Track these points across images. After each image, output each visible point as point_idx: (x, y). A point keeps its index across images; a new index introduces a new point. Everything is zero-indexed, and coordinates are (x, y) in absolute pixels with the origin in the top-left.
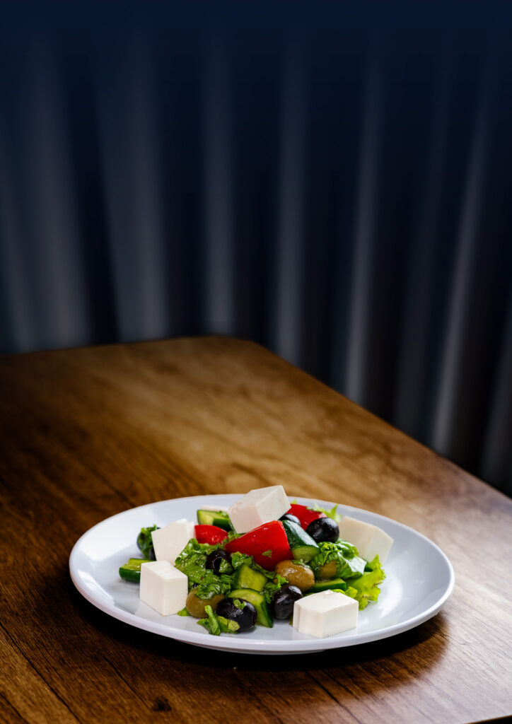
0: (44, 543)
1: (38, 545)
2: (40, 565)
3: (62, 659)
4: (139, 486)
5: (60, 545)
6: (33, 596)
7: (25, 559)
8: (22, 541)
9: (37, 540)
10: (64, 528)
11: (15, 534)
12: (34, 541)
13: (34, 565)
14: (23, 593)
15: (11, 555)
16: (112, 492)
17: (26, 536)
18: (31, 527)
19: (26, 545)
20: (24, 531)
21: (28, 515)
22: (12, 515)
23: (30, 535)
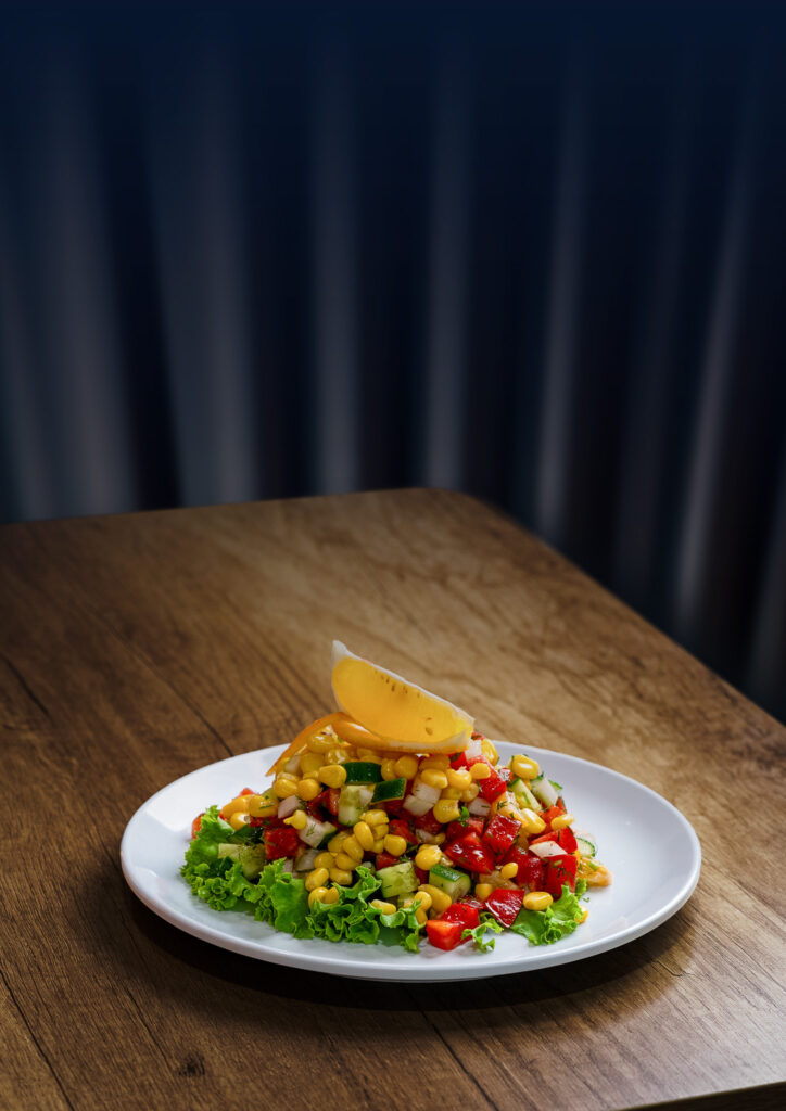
0: (81, 807)
1: (72, 812)
2: (67, 842)
3: (62, 991)
4: (247, 720)
5: (106, 812)
6: (45, 892)
7: (47, 834)
8: (50, 805)
9: (73, 804)
10: (117, 784)
11: (41, 792)
12: (67, 804)
13: (58, 842)
14: (31, 887)
15: (28, 826)
16: (205, 729)
17: (58, 798)
18: (68, 784)
19: (55, 812)
20: (57, 789)
21: (68, 766)
22: (45, 765)
23: (64, 796)
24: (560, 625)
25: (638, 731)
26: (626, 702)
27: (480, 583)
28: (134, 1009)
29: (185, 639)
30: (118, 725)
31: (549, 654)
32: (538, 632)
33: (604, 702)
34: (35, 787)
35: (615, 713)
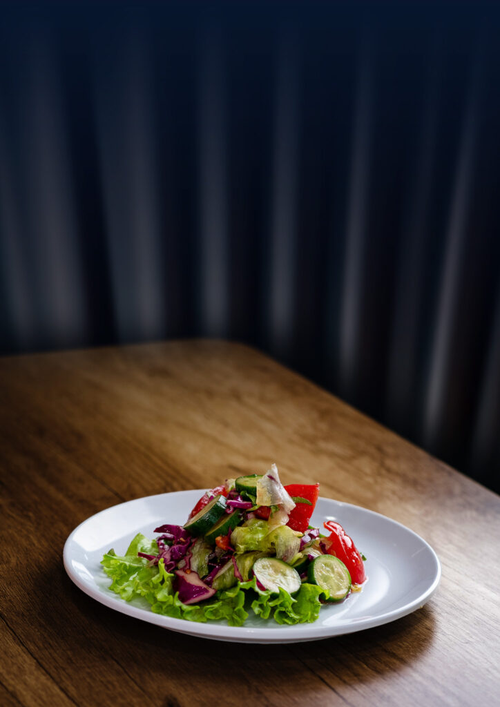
0: (45, 544)
2: (43, 566)
3: (70, 659)
6: (38, 597)
8: (24, 543)
13: (37, 566)
14: (28, 594)
15: (14, 556)
16: (111, 494)
17: (28, 538)
18: (32, 529)
19: (28, 547)
20: (25, 532)
21: (28, 517)
22: (13, 517)
23: (31, 537)
24: (323, 426)
25: (394, 493)
26: (380, 474)
27: (262, 399)
28: (121, 669)
29: (80, 437)
30: (52, 490)
31: (323, 445)
32: (310, 431)
33: (366, 475)
34: (10, 531)
35: (376, 482)
